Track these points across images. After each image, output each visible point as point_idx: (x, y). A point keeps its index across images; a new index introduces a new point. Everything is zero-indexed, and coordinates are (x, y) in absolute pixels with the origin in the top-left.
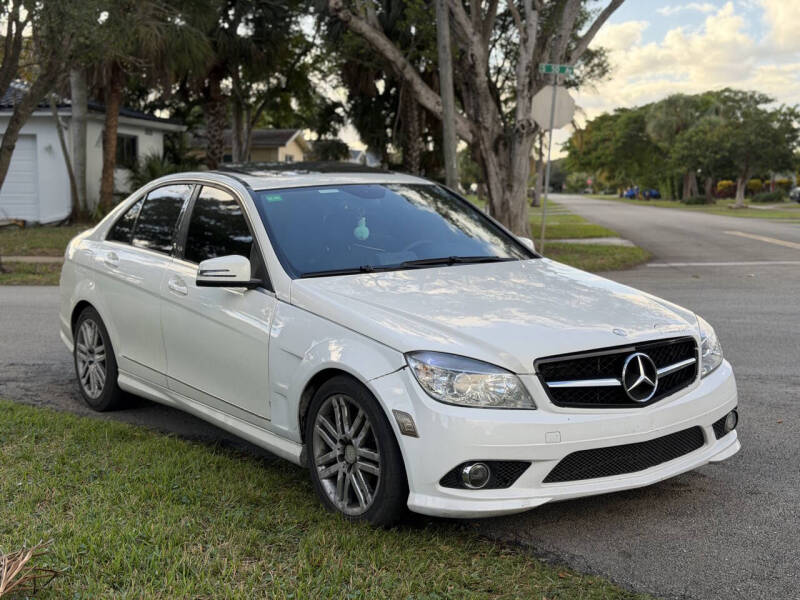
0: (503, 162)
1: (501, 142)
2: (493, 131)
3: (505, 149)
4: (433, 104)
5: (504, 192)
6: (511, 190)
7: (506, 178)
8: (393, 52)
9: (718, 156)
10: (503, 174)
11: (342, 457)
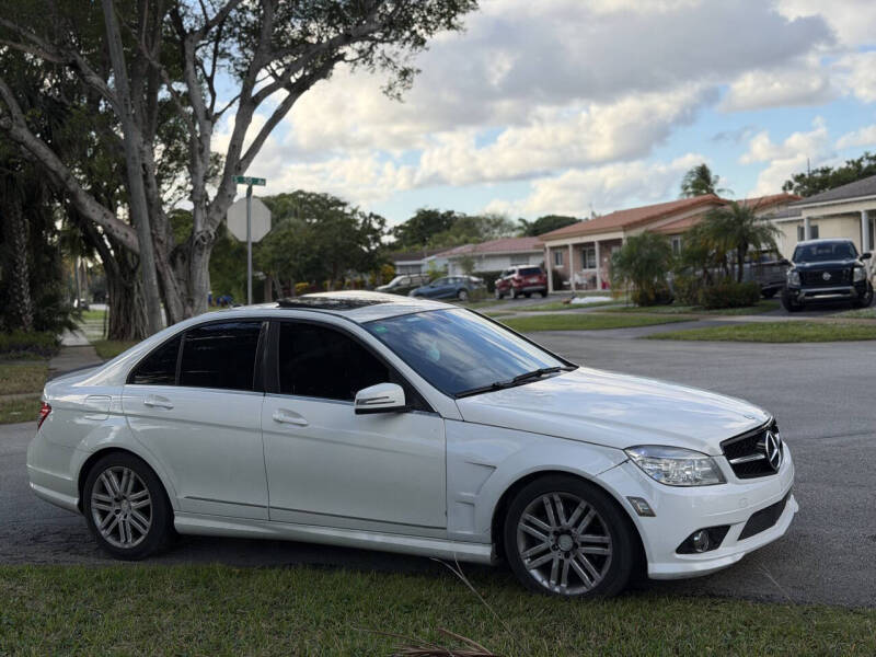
0: (181, 276)
1: (180, 255)
2: (167, 244)
3: (183, 263)
4: (101, 216)
5: (184, 308)
6: (192, 306)
7: (185, 293)
8: (56, 163)
9: (308, 259)
10: (182, 288)
11: (555, 548)
